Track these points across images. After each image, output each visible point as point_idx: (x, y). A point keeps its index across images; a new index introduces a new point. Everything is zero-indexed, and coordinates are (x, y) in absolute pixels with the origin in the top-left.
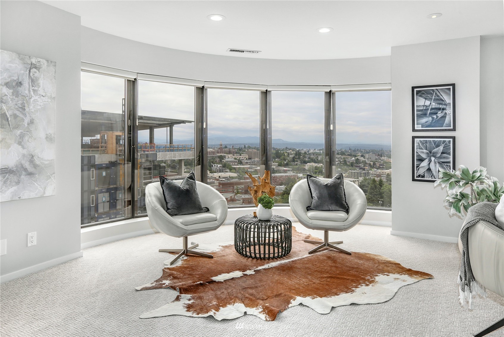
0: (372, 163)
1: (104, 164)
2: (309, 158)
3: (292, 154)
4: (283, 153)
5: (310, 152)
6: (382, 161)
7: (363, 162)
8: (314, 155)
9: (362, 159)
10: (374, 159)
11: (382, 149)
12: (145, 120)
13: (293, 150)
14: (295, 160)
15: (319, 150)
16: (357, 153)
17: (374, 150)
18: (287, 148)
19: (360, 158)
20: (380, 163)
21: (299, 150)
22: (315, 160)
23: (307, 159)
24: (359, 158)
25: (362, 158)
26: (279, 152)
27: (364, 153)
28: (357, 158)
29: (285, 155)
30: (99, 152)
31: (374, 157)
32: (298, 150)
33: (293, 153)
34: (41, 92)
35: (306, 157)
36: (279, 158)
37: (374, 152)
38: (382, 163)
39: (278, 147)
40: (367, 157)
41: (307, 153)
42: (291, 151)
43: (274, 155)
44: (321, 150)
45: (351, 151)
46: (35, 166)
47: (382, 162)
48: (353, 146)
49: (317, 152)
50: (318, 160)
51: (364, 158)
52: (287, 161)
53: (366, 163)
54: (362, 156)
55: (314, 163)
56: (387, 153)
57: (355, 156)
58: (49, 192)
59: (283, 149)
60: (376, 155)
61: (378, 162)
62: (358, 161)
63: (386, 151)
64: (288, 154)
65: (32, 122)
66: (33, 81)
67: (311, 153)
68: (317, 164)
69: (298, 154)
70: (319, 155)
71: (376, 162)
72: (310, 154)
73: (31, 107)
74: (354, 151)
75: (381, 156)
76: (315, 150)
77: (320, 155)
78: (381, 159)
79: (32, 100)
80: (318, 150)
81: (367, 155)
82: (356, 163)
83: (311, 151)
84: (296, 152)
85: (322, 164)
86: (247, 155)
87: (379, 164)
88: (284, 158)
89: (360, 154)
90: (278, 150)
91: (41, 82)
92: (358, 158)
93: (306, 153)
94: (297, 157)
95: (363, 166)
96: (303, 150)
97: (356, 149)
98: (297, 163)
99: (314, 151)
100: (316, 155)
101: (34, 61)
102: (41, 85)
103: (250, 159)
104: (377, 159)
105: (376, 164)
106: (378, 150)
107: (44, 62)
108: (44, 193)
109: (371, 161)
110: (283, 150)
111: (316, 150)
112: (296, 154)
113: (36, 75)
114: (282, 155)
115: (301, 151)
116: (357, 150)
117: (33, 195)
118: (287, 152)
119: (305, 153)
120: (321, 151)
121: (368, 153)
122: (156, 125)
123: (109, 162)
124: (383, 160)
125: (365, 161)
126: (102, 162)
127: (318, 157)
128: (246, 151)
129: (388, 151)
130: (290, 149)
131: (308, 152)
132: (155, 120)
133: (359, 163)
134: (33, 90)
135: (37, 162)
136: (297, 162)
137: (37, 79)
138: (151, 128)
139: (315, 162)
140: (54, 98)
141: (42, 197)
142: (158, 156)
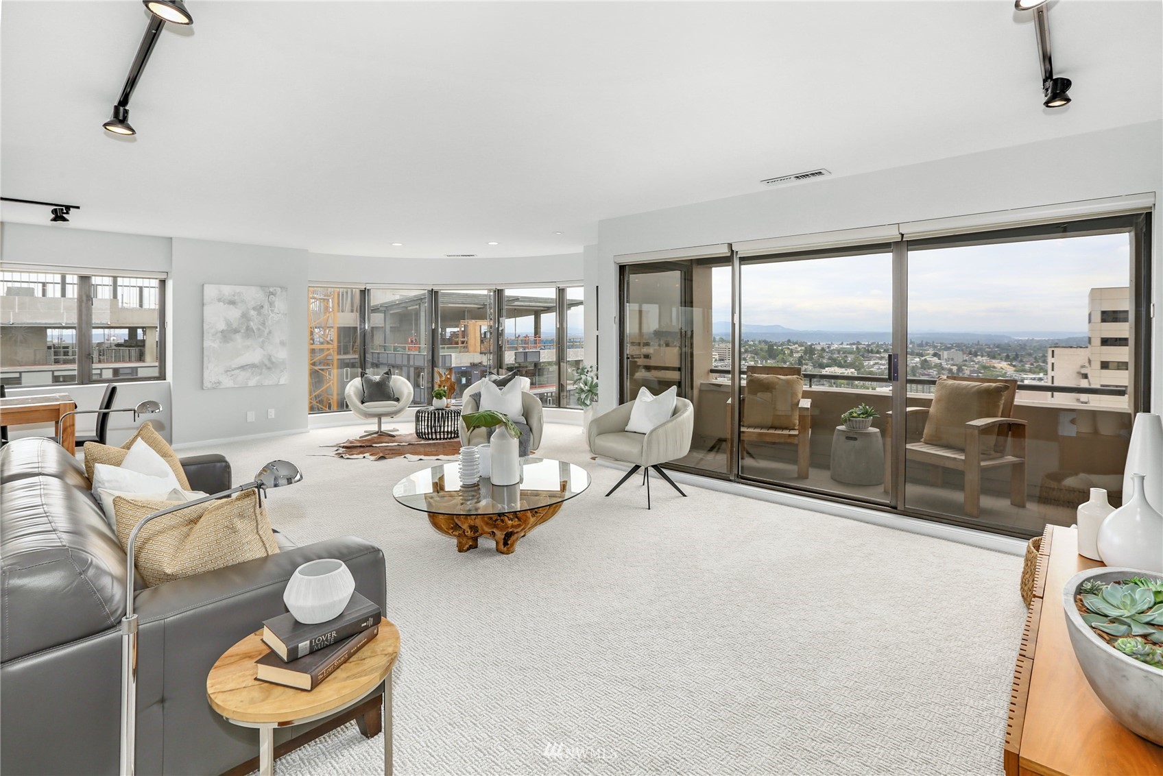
0: (955, 368)
1: (463, 367)
2: (830, 358)
3: (798, 352)
4: (782, 350)
5: (832, 348)
6: (976, 364)
7: (936, 366)
8: (839, 353)
9: (935, 360)
10: (961, 360)
11: (978, 342)
12: (522, 301)
13: (801, 345)
14: (804, 362)
15: (851, 344)
16: (925, 350)
17: (962, 343)
18: (789, 341)
19: (930, 359)
20: (972, 369)
21: (812, 344)
22: (841, 363)
23: (825, 361)
24: (928, 359)
25: (935, 358)
26: (775, 348)
27: (939, 350)
28: (923, 358)
29: (784, 353)
30: (458, 350)
31: (960, 357)
32: (809, 344)
33: (801, 350)
34: (276, 310)
35: (823, 357)
36: (774, 358)
37: (960, 347)
38: (976, 369)
39: (774, 340)
40: (945, 357)
41: (827, 350)
42: (797, 346)
43: (764, 354)
44: (854, 344)
45: (913, 346)
46: (273, 363)
47: (977, 366)
48: (918, 336)
49: (844, 348)
50: (845, 361)
51: (939, 359)
52: (788, 363)
53: (943, 369)
54: (935, 355)
55: (838, 367)
56: (990, 350)
57: (920, 355)
58: (282, 381)
59: (783, 342)
60: (964, 354)
61: (968, 367)
62: (927, 364)
63: (986, 345)
64: (792, 352)
65: (270, 332)
66: (271, 304)
67: (834, 350)
68: (844, 369)
69: (810, 351)
70: (849, 353)
71: (964, 365)
72: (832, 352)
73: (270, 322)
74: (921, 345)
75: (976, 355)
76: (842, 344)
77: (851, 353)
78: (974, 361)
79: (270, 318)
80: (847, 344)
81: (945, 353)
82: (922, 368)
83: (835, 346)
84: (806, 348)
85: (853, 370)
86: (717, 354)
87: (971, 371)
88: (783, 358)
89: (931, 351)
90: (772, 346)
91: (277, 304)
92: (925, 359)
93: (825, 350)
94: (807, 357)
95: (935, 373)
96: (819, 344)
97: (924, 343)
98: (806, 367)
99: (841, 346)
100: (844, 353)
101: (271, 290)
102: (277, 306)
103: (723, 360)
104: (966, 361)
105: (963, 370)
106: (971, 343)
107: (279, 290)
108: (279, 382)
109: (954, 365)
110: (782, 345)
111: (845, 343)
112: (805, 352)
113: (273, 299)
114: (781, 354)
115: (816, 346)
116: (927, 344)
117: (271, 383)
118: (789, 348)
119: (823, 350)
120: (854, 347)
121: (948, 349)
122: (542, 308)
123: (471, 364)
124: (979, 362)
125: (941, 364)
126: (461, 363)
127: (846, 357)
128: (717, 346)
129: (991, 346)
130: (794, 344)
131: (828, 347)
132: (540, 302)
133: (929, 369)
134: (271, 310)
135: (274, 360)
136: (807, 365)
137: (274, 302)
138: (537, 313)
139: (840, 366)
140: (286, 314)
141: (277, 385)
142: (542, 356)
